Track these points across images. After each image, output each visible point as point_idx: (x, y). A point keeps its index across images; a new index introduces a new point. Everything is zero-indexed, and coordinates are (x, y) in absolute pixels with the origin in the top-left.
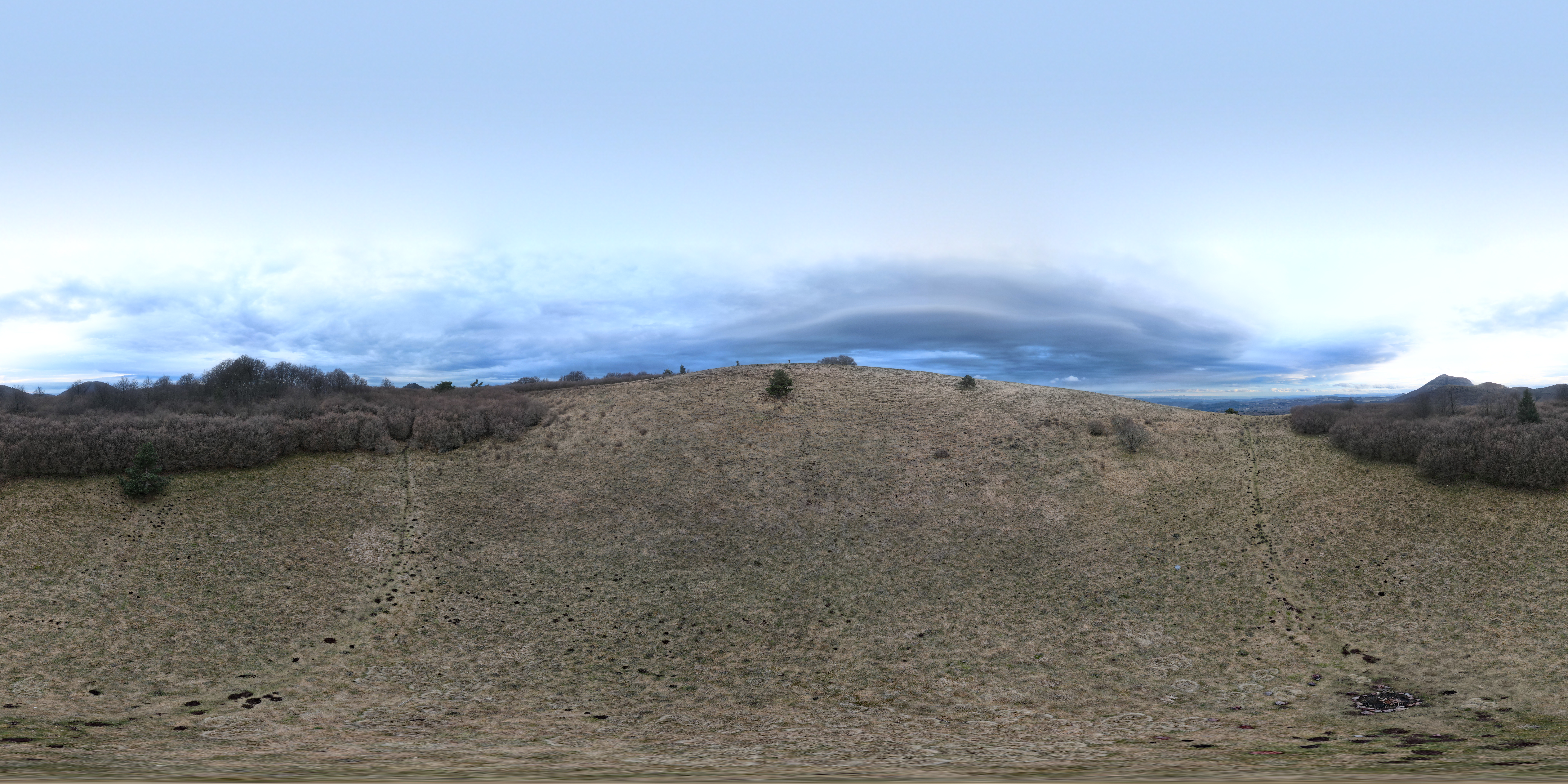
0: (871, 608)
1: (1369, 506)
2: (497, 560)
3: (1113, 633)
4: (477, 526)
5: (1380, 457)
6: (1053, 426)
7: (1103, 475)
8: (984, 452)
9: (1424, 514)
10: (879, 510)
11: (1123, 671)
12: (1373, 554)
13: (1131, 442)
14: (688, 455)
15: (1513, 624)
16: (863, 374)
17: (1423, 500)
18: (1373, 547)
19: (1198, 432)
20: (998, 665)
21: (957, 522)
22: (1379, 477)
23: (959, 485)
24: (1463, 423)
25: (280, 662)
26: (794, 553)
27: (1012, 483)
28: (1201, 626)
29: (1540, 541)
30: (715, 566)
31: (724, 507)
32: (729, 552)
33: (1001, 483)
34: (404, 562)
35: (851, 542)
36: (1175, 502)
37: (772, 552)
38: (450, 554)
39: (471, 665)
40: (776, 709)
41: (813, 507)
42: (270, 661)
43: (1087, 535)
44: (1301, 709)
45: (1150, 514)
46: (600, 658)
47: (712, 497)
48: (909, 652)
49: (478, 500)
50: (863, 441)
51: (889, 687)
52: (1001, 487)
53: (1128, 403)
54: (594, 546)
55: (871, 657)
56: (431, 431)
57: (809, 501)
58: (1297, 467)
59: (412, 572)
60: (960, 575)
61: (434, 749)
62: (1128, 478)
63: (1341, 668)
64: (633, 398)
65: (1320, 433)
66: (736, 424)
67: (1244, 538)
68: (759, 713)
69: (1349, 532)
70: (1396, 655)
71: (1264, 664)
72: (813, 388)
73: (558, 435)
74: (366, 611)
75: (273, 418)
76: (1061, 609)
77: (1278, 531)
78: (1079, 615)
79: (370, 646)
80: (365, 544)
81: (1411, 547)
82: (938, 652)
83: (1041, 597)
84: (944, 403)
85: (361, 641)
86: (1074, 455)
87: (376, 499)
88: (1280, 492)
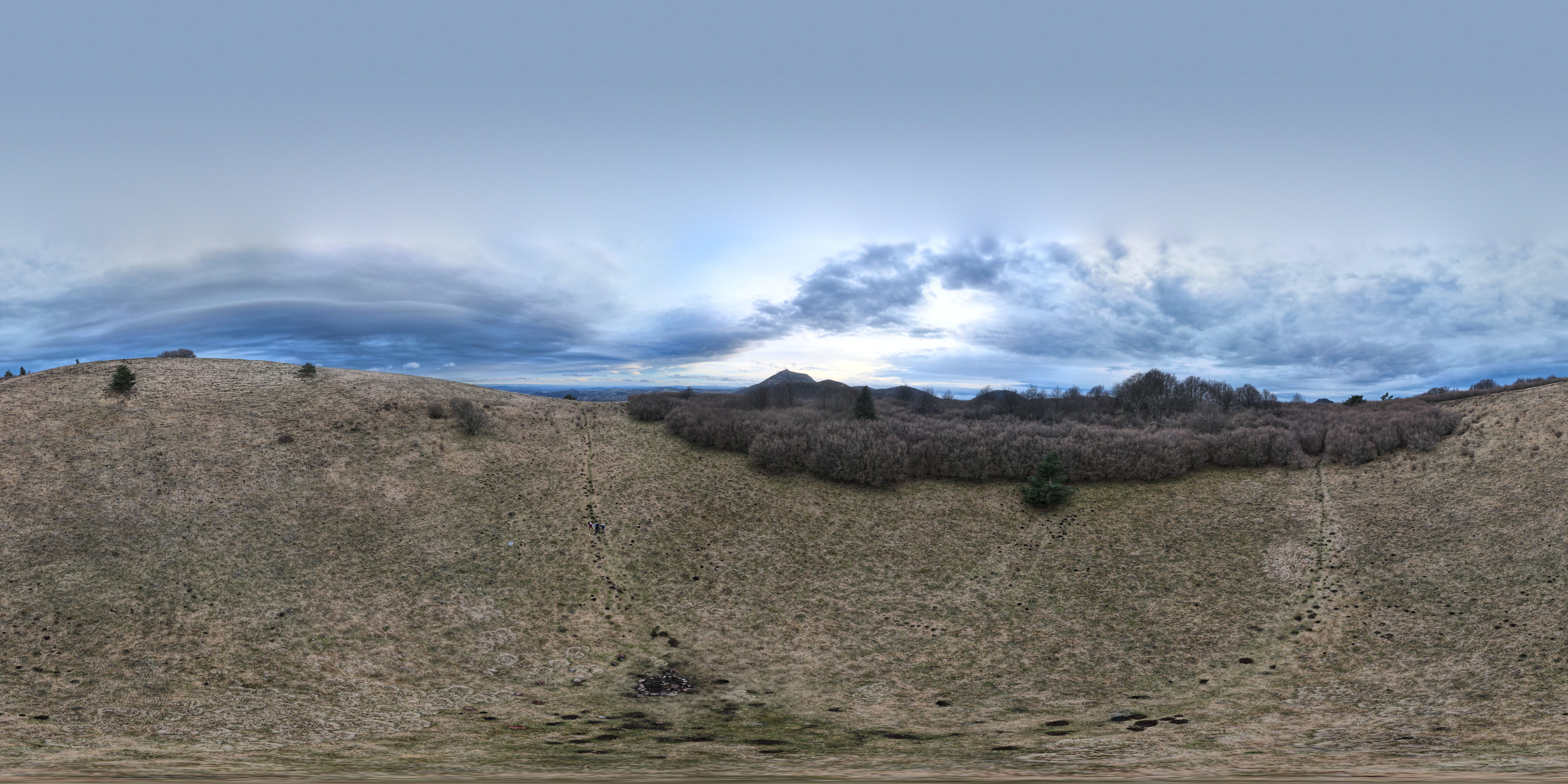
0: (231, 591)
1: (698, 491)
2: (1423, 572)
3: (449, 607)
4: (1397, 537)
5: (714, 445)
6: (393, 410)
7: (442, 456)
8: (326, 437)
9: (751, 503)
10: (227, 496)
11: (456, 645)
12: (697, 539)
13: (470, 425)
14: (37, 453)
15: (817, 620)
16: (202, 366)
17: (752, 490)
18: (698, 532)
19: (535, 416)
20: (352, 638)
21: (304, 504)
22: (710, 464)
23: (304, 468)
24: (799, 415)
25: (1184, 683)
26: (150, 542)
27: (355, 465)
28: (528, 602)
29: (861, 538)
30: (78, 558)
31: (79, 501)
32: (89, 543)
33: (343, 465)
34: (1324, 577)
35: (203, 528)
36: (512, 482)
37: (128, 541)
38: (1373, 568)
41: (163, 496)
42: (1171, 682)
43: (426, 514)
45: (487, 493)
47: (65, 493)
48: (274, 631)
49: (1396, 512)
50: (207, 430)
52: (344, 469)
53: (466, 389)
55: (240, 639)
56: (1344, 444)
57: (159, 490)
58: (631, 451)
59: (1333, 588)
60: (310, 553)
62: (466, 459)
63: (645, 650)
64: (1545, 402)
65: (656, 420)
66: (82, 420)
67: (575, 518)
69: (676, 515)
70: (696, 640)
71: (578, 641)
72: (154, 382)
73: (1474, 443)
74: (1286, 629)
75: (1183, 431)
76: (404, 583)
77: (608, 512)
78: (420, 589)
79: (1295, 666)
80: (1281, 559)
81: (734, 535)
82: (300, 630)
83: (384, 572)
84: (284, 391)
85: (1283, 661)
86: (413, 438)
87: (1290, 514)
88: (613, 475)
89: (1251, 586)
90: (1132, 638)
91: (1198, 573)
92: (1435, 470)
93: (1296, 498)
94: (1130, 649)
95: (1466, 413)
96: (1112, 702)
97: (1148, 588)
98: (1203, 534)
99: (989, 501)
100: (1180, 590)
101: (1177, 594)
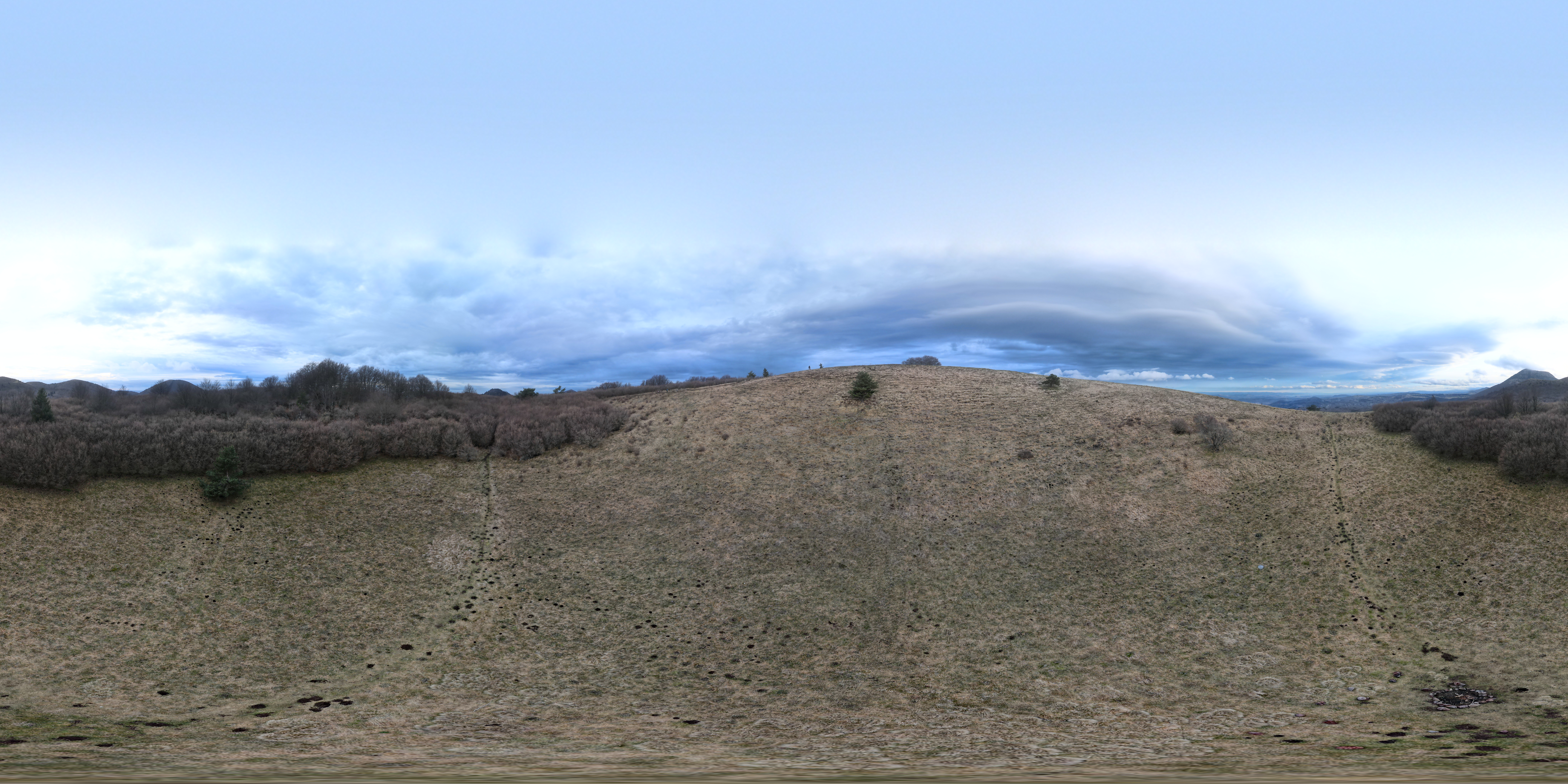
0: (960, 613)
1: (1450, 504)
2: (577, 567)
3: (1199, 632)
4: (556, 532)
5: (1462, 455)
6: (1136, 425)
7: (1186, 474)
8: (1067, 453)
9: (1505, 513)
10: (962, 514)
11: (1210, 670)
12: (1453, 554)
13: (1214, 441)
14: (770, 459)
15: (21, 625)
16: (947, 374)
17: (1505, 500)
18: (1453, 546)
19: (1280, 429)
20: (1092, 664)
21: (1041, 524)
22: (1460, 475)
23: (1043, 486)
24: (1544, 420)
25: (354, 668)
26: (879, 558)
27: (1096, 484)
28: (1285, 625)
29: (51, 542)
30: (799, 569)
31: (807, 511)
32: (813, 554)
33: (1084, 483)
34: (483, 569)
35: (935, 547)
36: (1258, 501)
37: (857, 554)
38: (530, 561)
39: (550, 671)
40: (874, 711)
41: (896, 511)
42: (343, 666)
43: (1169, 535)
44: (1381, 705)
45: (1232, 513)
46: (685, 664)
47: (794, 502)
48: (1002, 654)
49: (558, 508)
50: (945, 443)
51: (986, 690)
52: (1085, 488)
53: (1211, 401)
54: (677, 551)
55: (963, 660)
56: (512, 438)
57: (892, 505)
58: (1379, 465)
59: (491, 579)
60: (1046, 577)
61: (505, 754)
62: (1210, 477)
63: (1421, 665)
64: (715, 403)
65: (1402, 431)
66: (819, 427)
67: (1327, 537)
68: (857, 716)
69: (1430, 531)
70: (1473, 653)
71: (1347, 662)
72: (895, 390)
73: (640, 440)
74: (445, 618)
75: (355, 422)
76: (1148, 608)
77: (1360, 530)
78: (1166, 615)
79: (447, 653)
80: (444, 551)
81: (1491, 547)
82: (1030, 654)
83: (1127, 597)
84: (1026, 403)
85: (439, 648)
86: (1156, 455)
87: (456, 507)
88: (1362, 491)
89: (416, 576)
90: (309, 626)
91: (367, 563)
92: (600, 467)
93: (463, 491)
94: (308, 636)
95: (636, 409)
96: (295, 686)
97: (321, 578)
98: (374, 525)
99: (169, 497)
100: (351, 579)
101: (348, 583)
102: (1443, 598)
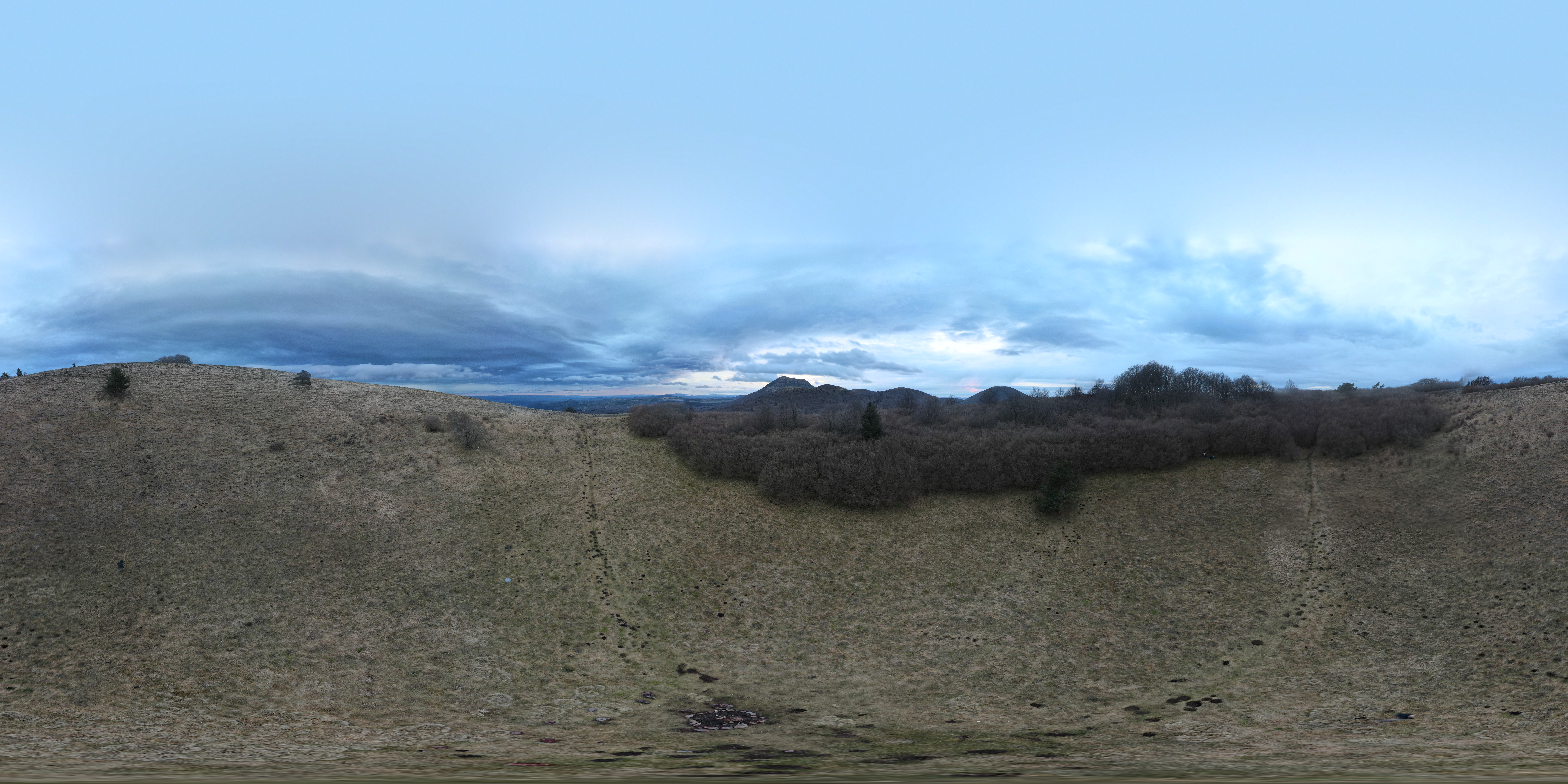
0: (202, 596)
1: (709, 526)
2: (1405, 576)
3: (439, 630)
5: (721, 473)
6: (389, 423)
7: (437, 471)
8: (318, 449)
9: (766, 535)
10: (212, 502)
11: (444, 670)
12: (713, 574)
13: (467, 438)
15: (861, 646)
16: (199, 371)
17: (765, 522)
18: (713, 565)
19: (534, 434)
20: (320, 657)
21: (290, 513)
22: (719, 495)
23: (293, 477)
24: (805, 438)
25: (1210, 666)
26: (128, 542)
27: (346, 479)
28: (526, 641)
29: (883, 559)
31: (62, 505)
33: (334, 479)
34: (1313, 577)
35: (183, 531)
36: (510, 507)
37: (107, 540)
38: (1358, 570)
39: (1380, 675)
41: (148, 499)
42: (1201, 664)
43: (420, 531)
44: (624, 726)
47: (50, 496)
48: (236, 641)
50: (198, 435)
51: (212, 678)
52: (334, 483)
53: (464, 401)
55: (197, 645)
56: (1335, 438)
57: (144, 493)
58: (635, 471)
59: (1320, 588)
60: (293, 564)
62: (463, 474)
63: (677, 686)
65: (658, 436)
66: (73, 422)
67: (578, 550)
70: (735, 675)
71: (590, 681)
72: (149, 385)
75: (1182, 421)
77: (613, 539)
78: (407, 609)
81: (753, 567)
82: (265, 642)
83: (368, 589)
84: (279, 398)
86: (408, 452)
88: (616, 498)
89: (1256, 573)
90: (1157, 626)
91: (1208, 562)
92: (1421, 466)
93: (1287, 488)
94: (1157, 636)
97: (1164, 578)
99: (1003, 512)
100: (1193, 578)
101: (1190, 582)
102: (701, 619)
